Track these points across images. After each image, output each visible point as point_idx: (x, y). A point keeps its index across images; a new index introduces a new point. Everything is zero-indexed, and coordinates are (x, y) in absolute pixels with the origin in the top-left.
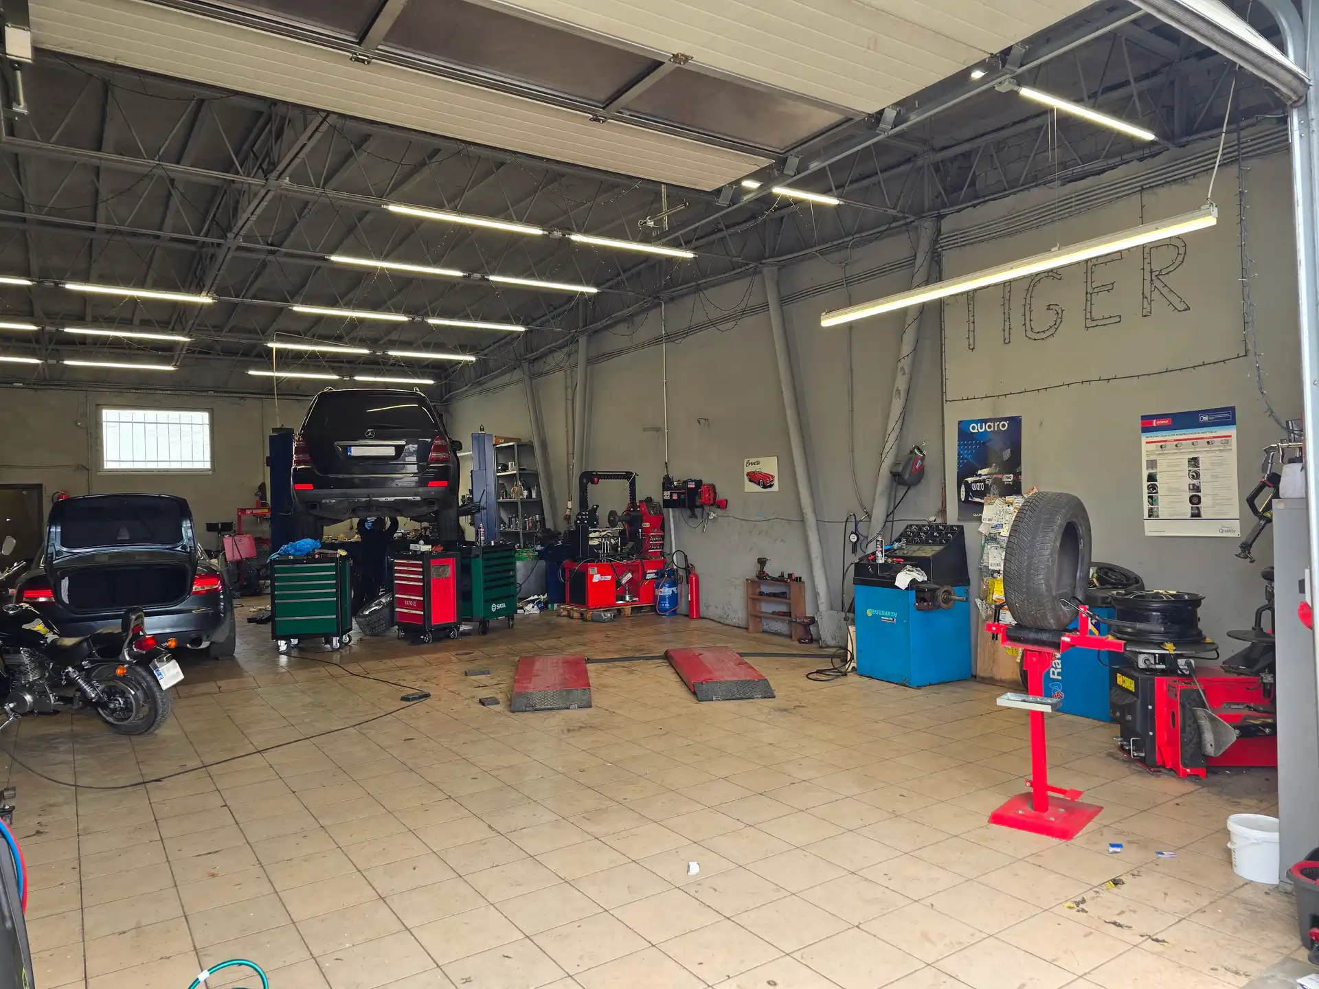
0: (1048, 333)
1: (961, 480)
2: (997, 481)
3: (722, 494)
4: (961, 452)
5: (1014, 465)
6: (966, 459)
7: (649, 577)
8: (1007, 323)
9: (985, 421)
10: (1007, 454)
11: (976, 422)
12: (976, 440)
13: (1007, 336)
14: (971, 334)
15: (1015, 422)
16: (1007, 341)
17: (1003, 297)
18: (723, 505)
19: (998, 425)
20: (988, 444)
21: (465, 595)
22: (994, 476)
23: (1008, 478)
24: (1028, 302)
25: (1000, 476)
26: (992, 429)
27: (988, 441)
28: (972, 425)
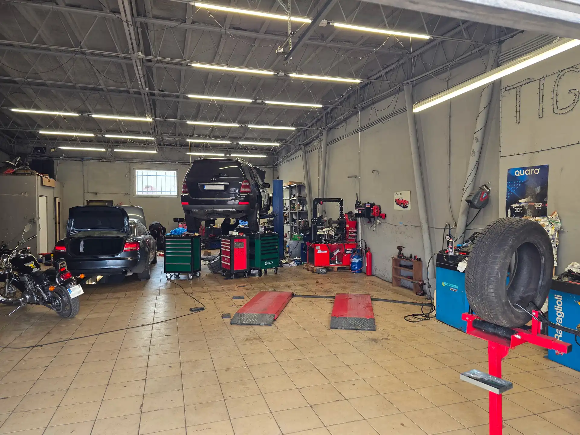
0: (568, 109)
1: (508, 206)
2: (530, 207)
3: (383, 211)
4: (509, 188)
5: (542, 197)
6: (512, 192)
7: (348, 252)
8: (541, 105)
9: (525, 169)
10: (538, 190)
11: (519, 169)
12: (519, 181)
13: (541, 113)
14: (518, 113)
15: (544, 169)
16: (540, 116)
17: (539, 88)
18: (384, 216)
19: (533, 171)
20: (526, 183)
21: (252, 257)
22: (529, 204)
23: (538, 205)
24: (556, 89)
25: (533, 204)
26: (529, 174)
27: (527, 181)
28: (516, 172)
